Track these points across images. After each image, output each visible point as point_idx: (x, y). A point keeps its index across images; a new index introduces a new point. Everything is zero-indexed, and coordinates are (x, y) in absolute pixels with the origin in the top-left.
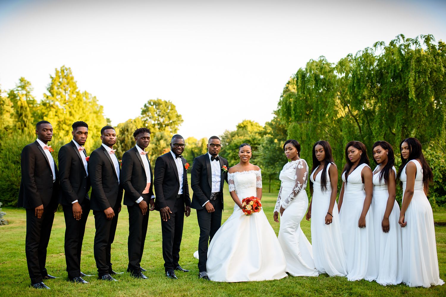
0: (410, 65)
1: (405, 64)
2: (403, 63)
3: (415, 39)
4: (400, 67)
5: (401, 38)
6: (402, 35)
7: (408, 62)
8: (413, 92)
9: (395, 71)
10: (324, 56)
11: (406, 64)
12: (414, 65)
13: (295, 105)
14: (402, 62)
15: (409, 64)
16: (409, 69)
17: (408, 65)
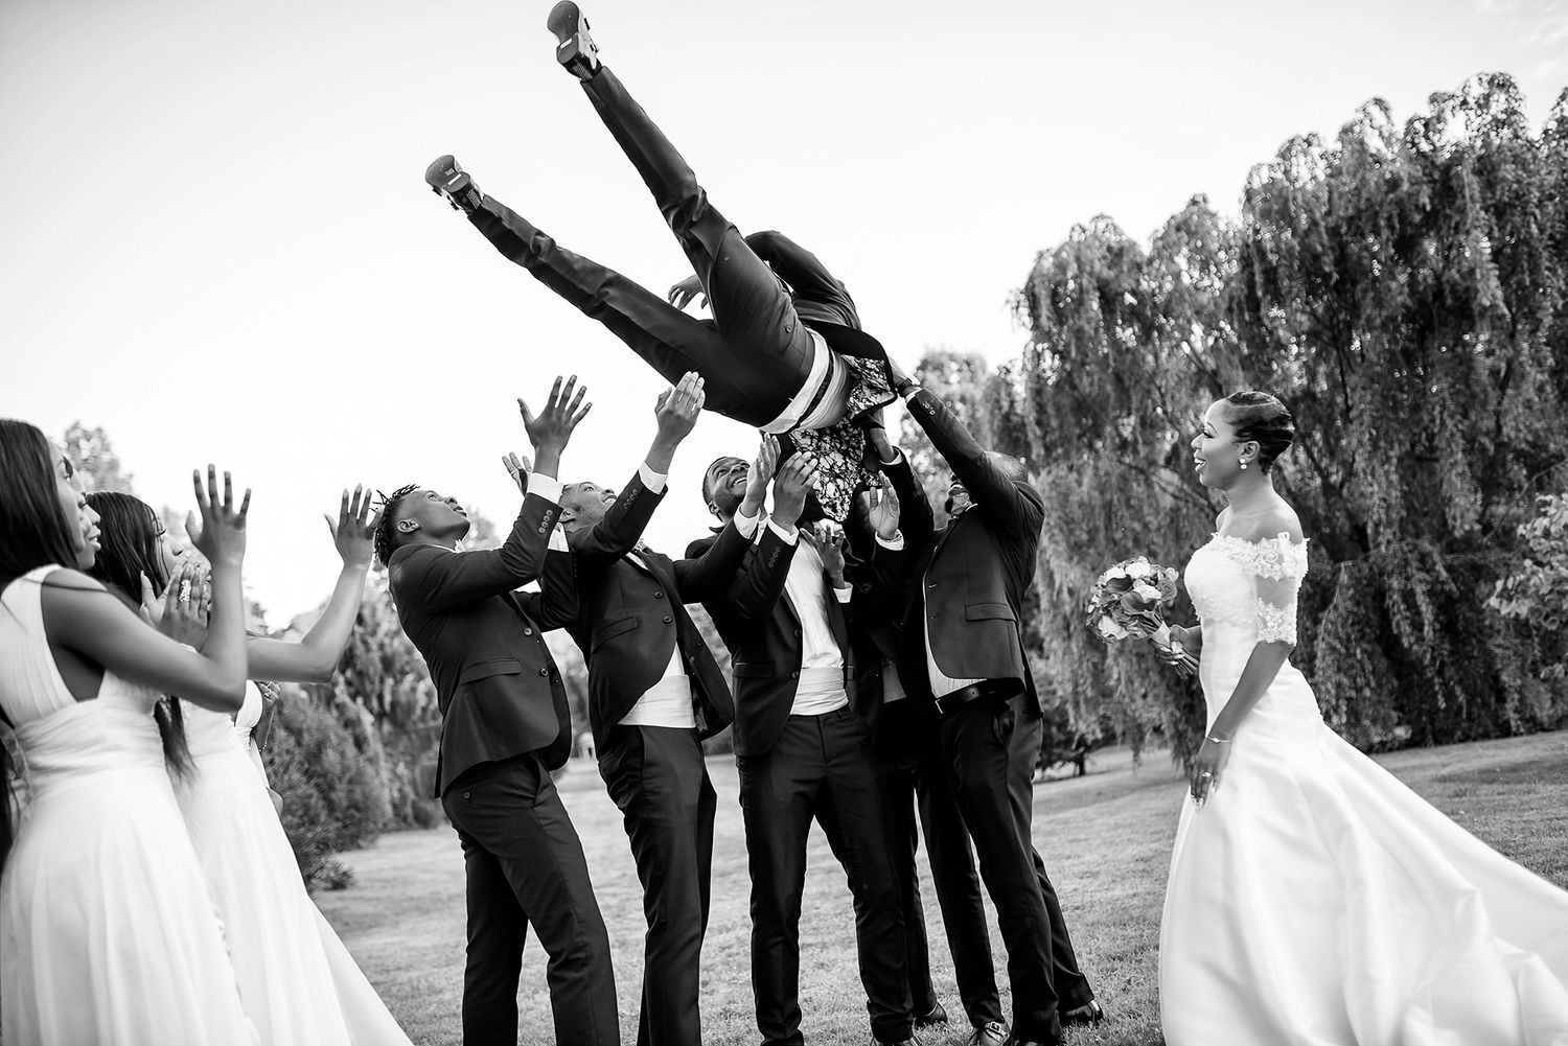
0: (1463, 187)
1: (1438, 186)
2: (1434, 182)
3: (1459, 93)
4: (1425, 200)
5: (1375, 110)
6: (1378, 102)
7: (1450, 179)
8: (1494, 283)
9: (1403, 218)
10: (1107, 213)
11: (1443, 185)
12: (1475, 186)
13: (1038, 404)
14: (1429, 182)
15: (1454, 183)
16: (1459, 202)
17: (1451, 188)
